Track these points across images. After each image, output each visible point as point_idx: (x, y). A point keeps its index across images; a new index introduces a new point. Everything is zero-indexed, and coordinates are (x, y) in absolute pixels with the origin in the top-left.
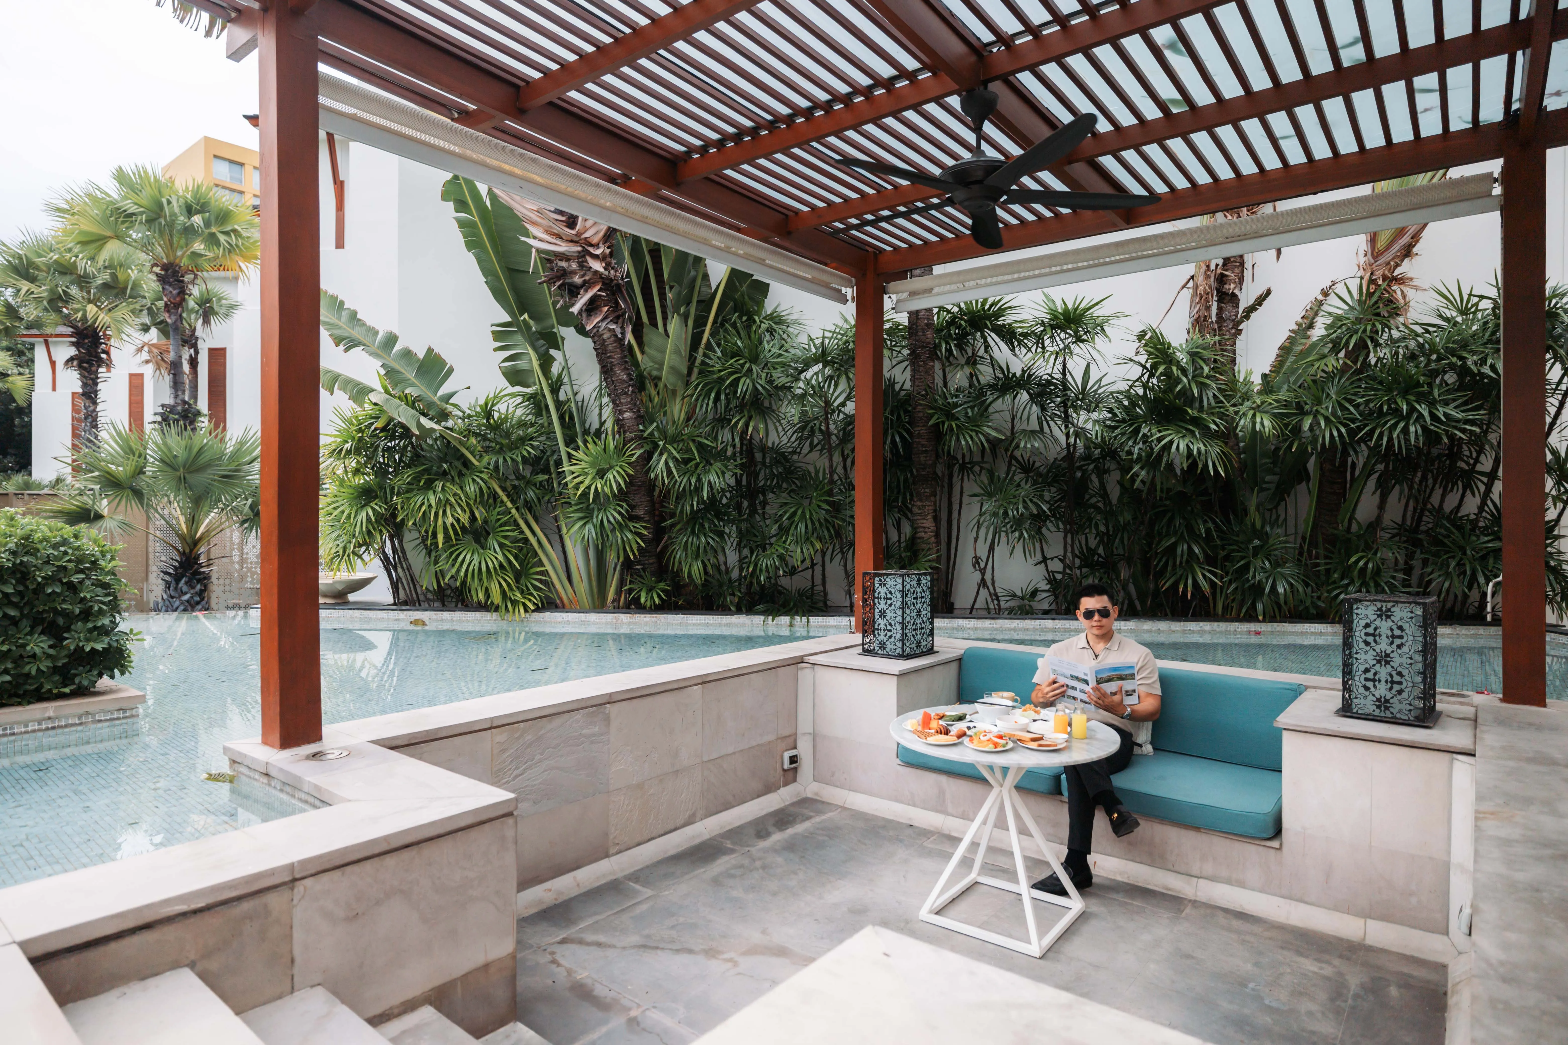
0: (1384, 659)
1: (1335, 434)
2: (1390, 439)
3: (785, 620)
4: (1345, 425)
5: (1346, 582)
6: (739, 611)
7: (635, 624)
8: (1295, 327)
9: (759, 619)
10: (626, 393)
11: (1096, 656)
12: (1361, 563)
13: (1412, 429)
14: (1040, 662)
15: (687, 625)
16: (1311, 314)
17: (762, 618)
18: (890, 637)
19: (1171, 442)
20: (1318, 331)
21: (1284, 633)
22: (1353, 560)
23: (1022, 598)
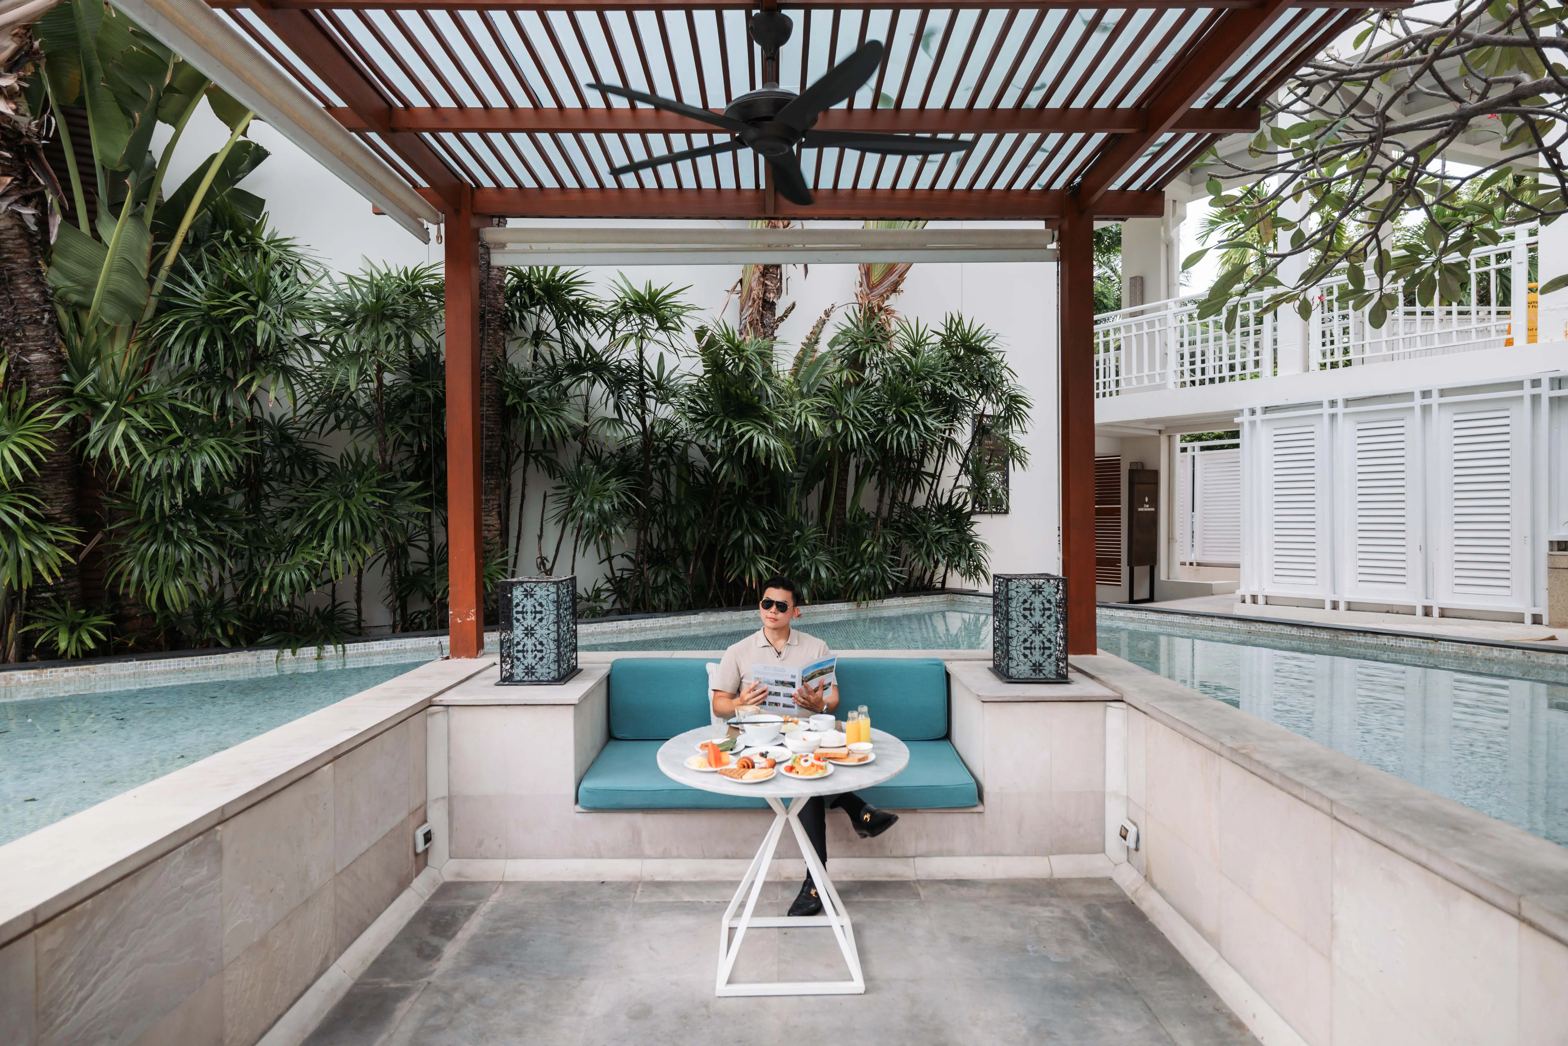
0: (1038, 629)
1: (860, 436)
2: (899, 444)
3: (310, 652)
4: (867, 430)
5: (858, 565)
6: (235, 646)
7: (47, 683)
8: (806, 341)
9: (269, 655)
10: (37, 323)
11: (779, 653)
12: (870, 549)
13: (913, 435)
14: (710, 667)
15: (147, 674)
16: (817, 330)
17: (275, 652)
18: (541, 659)
19: (752, 438)
20: (823, 347)
21: (815, 614)
22: (864, 545)
23: (588, 600)
